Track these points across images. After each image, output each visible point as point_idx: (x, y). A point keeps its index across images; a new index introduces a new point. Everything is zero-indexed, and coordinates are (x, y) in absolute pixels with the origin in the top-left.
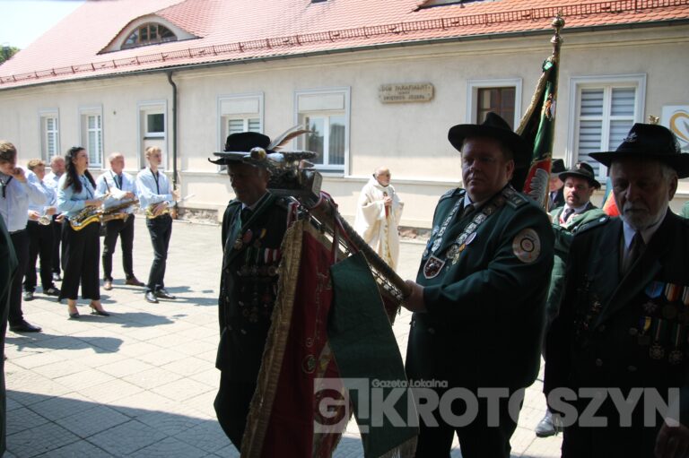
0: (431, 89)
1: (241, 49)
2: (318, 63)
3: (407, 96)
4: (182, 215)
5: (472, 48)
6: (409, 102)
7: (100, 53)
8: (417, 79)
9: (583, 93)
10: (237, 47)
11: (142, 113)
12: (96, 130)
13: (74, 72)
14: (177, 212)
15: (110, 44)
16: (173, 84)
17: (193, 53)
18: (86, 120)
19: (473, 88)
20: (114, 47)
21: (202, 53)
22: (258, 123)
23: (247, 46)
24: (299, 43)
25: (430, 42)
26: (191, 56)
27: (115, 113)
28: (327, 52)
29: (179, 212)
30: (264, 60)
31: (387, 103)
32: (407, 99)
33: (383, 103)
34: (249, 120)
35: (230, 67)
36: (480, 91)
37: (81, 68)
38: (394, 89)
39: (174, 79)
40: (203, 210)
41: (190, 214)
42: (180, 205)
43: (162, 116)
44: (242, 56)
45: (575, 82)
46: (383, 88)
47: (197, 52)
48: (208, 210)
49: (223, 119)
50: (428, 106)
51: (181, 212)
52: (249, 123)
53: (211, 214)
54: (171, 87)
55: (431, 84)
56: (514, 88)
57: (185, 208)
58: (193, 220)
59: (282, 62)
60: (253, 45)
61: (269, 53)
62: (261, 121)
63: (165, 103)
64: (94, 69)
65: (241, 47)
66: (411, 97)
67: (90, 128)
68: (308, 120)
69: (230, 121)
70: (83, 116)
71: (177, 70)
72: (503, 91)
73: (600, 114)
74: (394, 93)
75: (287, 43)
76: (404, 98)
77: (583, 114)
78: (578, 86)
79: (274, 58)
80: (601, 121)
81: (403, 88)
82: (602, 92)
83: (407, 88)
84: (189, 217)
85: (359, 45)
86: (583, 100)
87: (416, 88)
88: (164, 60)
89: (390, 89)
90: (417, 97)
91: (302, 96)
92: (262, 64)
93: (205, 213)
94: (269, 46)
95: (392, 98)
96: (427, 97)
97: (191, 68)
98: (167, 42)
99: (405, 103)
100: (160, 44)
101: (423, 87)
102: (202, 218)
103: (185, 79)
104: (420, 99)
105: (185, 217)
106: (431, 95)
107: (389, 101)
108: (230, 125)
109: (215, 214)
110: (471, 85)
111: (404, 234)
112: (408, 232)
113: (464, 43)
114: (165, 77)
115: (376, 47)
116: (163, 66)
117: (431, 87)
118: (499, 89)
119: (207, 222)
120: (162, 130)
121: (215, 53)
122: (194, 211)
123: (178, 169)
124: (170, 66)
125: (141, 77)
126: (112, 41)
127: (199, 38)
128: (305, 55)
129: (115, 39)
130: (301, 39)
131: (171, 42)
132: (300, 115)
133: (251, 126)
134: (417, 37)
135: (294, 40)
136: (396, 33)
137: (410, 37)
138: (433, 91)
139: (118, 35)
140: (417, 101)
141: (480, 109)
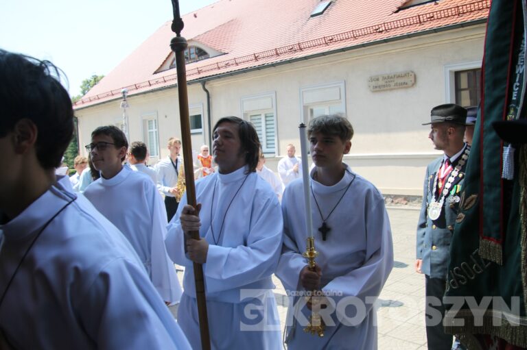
0: (413, 76)
1: (256, 58)
3: (393, 84)
6: (394, 89)
7: (155, 73)
8: (400, 69)
10: (253, 58)
12: (154, 130)
13: (137, 88)
15: (161, 66)
16: (206, 91)
17: (220, 66)
18: (147, 124)
19: (451, 72)
20: (164, 68)
21: (227, 65)
22: (273, 116)
23: (261, 56)
24: (301, 49)
25: (409, 36)
26: (219, 68)
27: (166, 117)
28: (324, 54)
30: (273, 65)
31: (376, 91)
32: (392, 87)
33: (373, 92)
34: (266, 115)
35: (248, 74)
36: (457, 74)
37: (142, 85)
38: (381, 79)
39: (207, 87)
43: (199, 116)
44: (256, 64)
46: (372, 80)
47: (223, 64)
49: (245, 115)
50: (410, 91)
52: (266, 117)
54: (205, 93)
55: (412, 72)
59: (288, 65)
60: (265, 55)
61: (278, 60)
62: (275, 115)
63: (202, 106)
64: (150, 85)
65: (256, 57)
66: (396, 84)
67: (149, 129)
68: (312, 111)
69: (251, 116)
70: (144, 121)
71: (208, 80)
72: (476, 72)
74: (381, 82)
75: (292, 50)
76: (390, 86)
79: (282, 63)
81: (388, 77)
83: (391, 78)
85: (349, 46)
87: (400, 76)
88: (199, 73)
89: (378, 80)
90: (401, 84)
91: (306, 91)
92: (272, 68)
94: (277, 54)
95: (379, 87)
96: (410, 84)
97: (219, 77)
98: (202, 59)
99: (392, 89)
100: (197, 61)
101: (406, 75)
103: (214, 86)
104: (404, 86)
106: (413, 82)
107: (378, 89)
110: (449, 69)
111: (396, 201)
112: (400, 199)
113: (439, 33)
114: (200, 86)
115: (363, 45)
116: (198, 77)
117: (413, 74)
118: (474, 70)
120: (201, 127)
121: (237, 64)
124: (203, 78)
126: (163, 63)
127: (225, 54)
128: (306, 58)
129: (165, 61)
130: (302, 46)
131: (205, 59)
132: (305, 107)
133: (268, 119)
134: (398, 33)
135: (296, 47)
136: (380, 32)
137: (392, 34)
138: (415, 77)
139: (167, 58)
140: (402, 88)
141: (458, 90)
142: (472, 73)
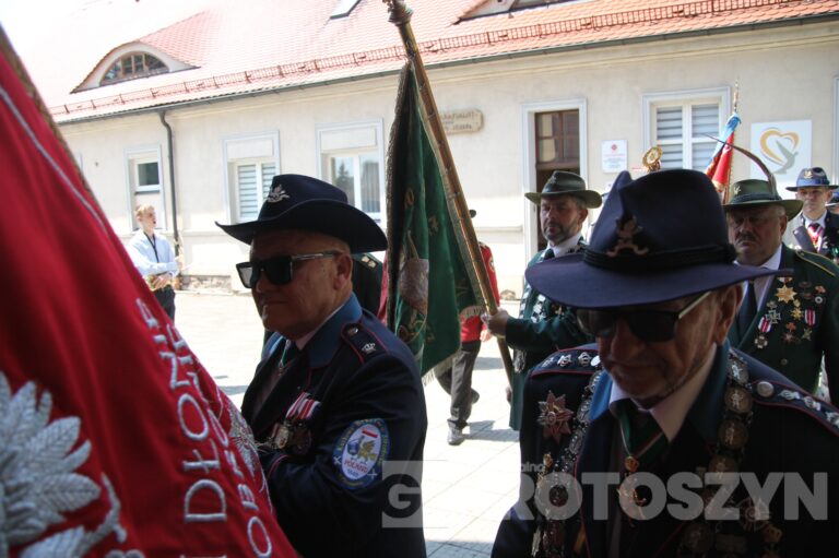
0: (479, 117)
1: (248, 79)
2: (341, 92)
3: (451, 126)
4: (187, 284)
5: (524, 66)
6: (453, 134)
7: (74, 92)
8: (462, 105)
9: (659, 113)
10: (243, 77)
11: (131, 162)
14: (181, 281)
15: (85, 80)
16: (167, 125)
17: (189, 87)
19: (529, 113)
20: (89, 85)
21: (201, 86)
22: (274, 168)
23: (255, 75)
24: (318, 69)
25: (474, 61)
26: (187, 91)
27: (97, 164)
28: (353, 79)
29: (183, 281)
30: (276, 91)
32: (451, 131)
34: (262, 165)
35: (236, 102)
36: (538, 116)
39: (167, 119)
40: (213, 277)
41: (197, 282)
42: (184, 273)
43: (155, 165)
44: (249, 88)
45: (648, 101)
47: (194, 85)
48: (219, 277)
49: (230, 165)
50: (476, 138)
51: (186, 281)
52: (263, 169)
53: (223, 282)
54: (165, 130)
55: (479, 111)
56: (577, 110)
57: (190, 276)
58: (201, 289)
59: (300, 93)
60: (261, 74)
61: (283, 83)
62: (277, 166)
63: (158, 149)
64: (68, 112)
65: (247, 77)
66: (456, 127)
68: (333, 161)
69: (239, 167)
71: (170, 108)
72: (564, 114)
73: (680, 136)
75: (303, 69)
77: (659, 137)
78: (652, 104)
79: (289, 89)
80: (681, 145)
82: (680, 111)
83: (450, 117)
84: (196, 287)
86: (659, 121)
87: (461, 116)
88: (154, 97)
90: (463, 127)
91: (324, 132)
92: (275, 96)
93: (215, 281)
94: (281, 74)
96: (475, 127)
97: (188, 105)
98: (156, 74)
99: (450, 135)
100: (148, 77)
101: (470, 114)
102: (212, 286)
103: (180, 119)
104: (466, 130)
105: (191, 287)
106: (479, 121)
108: (240, 172)
109: (228, 281)
110: (528, 109)
113: (513, 60)
114: (156, 118)
116: (148, 105)
117: (479, 114)
118: (560, 113)
119: (218, 291)
120: (157, 182)
121: (217, 86)
122: (201, 279)
123: (179, 228)
124: (161, 105)
125: (127, 120)
126: (89, 76)
127: (195, 68)
128: (326, 83)
129: (92, 73)
130: (320, 64)
131: (162, 73)
132: (324, 156)
133: (266, 171)
134: (460, 55)
135: (311, 66)
136: (434, 51)
137: (450, 56)
138: (482, 118)
139: (95, 69)
140: (463, 133)
141: (539, 138)
142: (557, 116)
